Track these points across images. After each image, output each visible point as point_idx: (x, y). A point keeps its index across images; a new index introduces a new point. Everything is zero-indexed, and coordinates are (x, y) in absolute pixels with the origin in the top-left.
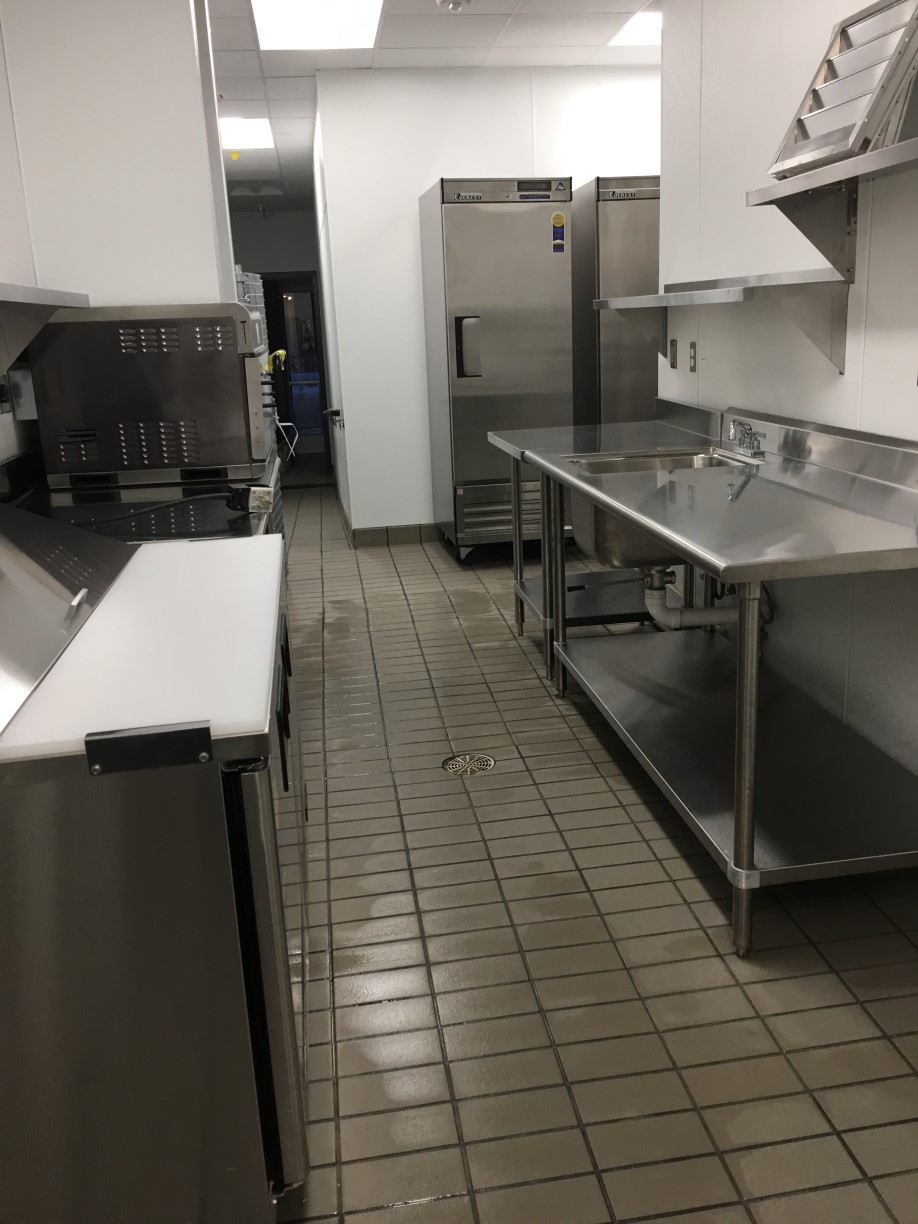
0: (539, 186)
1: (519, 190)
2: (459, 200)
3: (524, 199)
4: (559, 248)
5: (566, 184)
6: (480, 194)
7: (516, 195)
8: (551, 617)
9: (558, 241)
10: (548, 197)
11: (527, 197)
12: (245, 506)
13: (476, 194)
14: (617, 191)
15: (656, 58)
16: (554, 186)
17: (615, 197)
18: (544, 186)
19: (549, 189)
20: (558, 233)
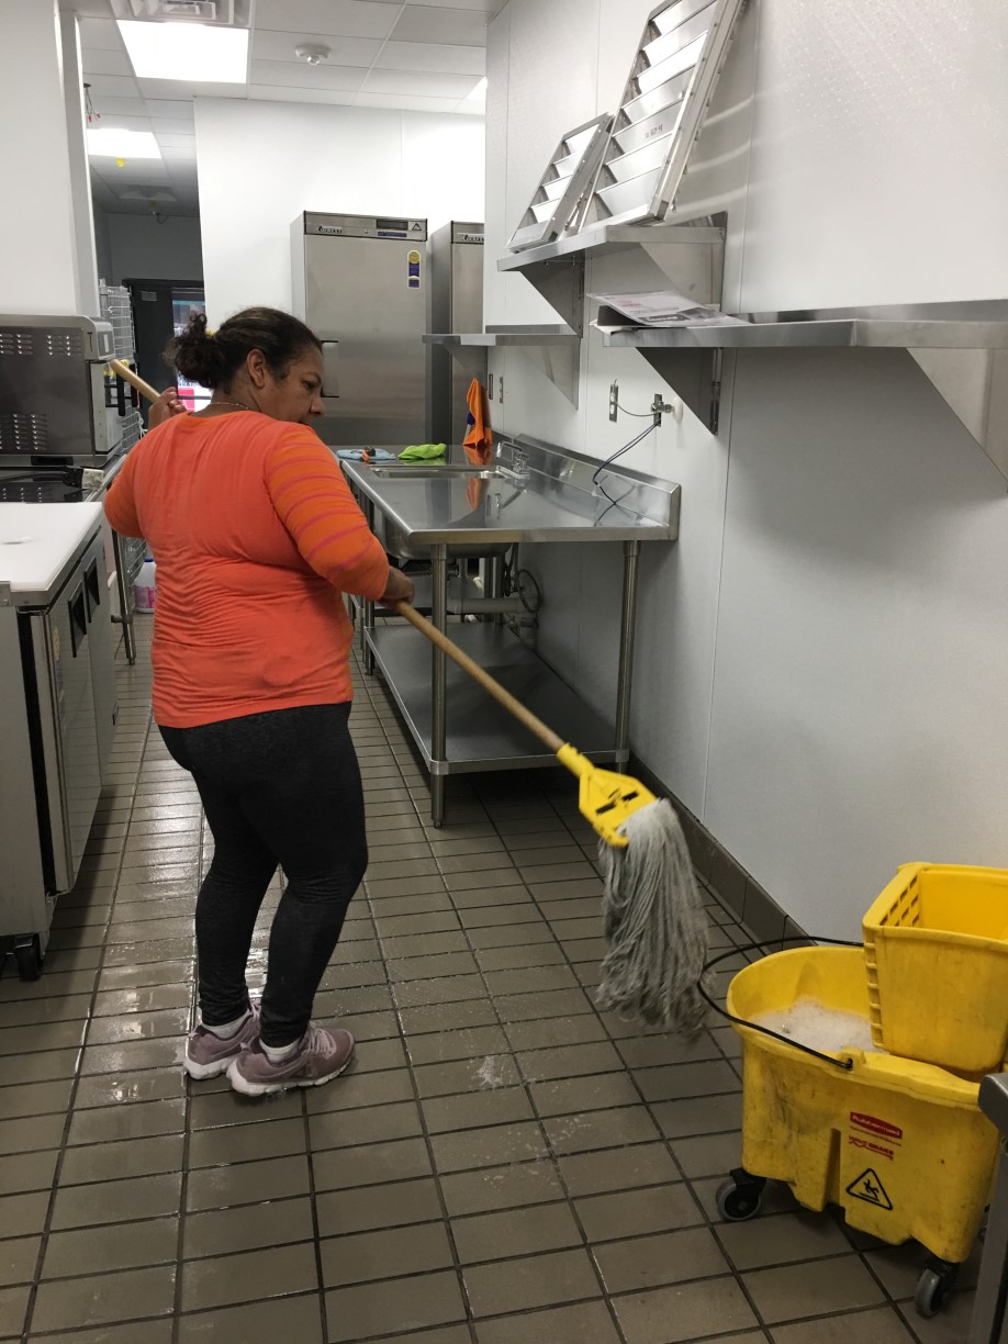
0: (396, 225)
1: (378, 227)
2: (321, 232)
3: (382, 236)
4: (414, 283)
6: (340, 228)
7: (375, 232)
9: (414, 277)
10: (405, 235)
11: (385, 234)
12: (79, 484)
13: (336, 228)
14: (470, 235)
17: (468, 240)
18: (401, 225)
19: (406, 229)
20: (414, 269)
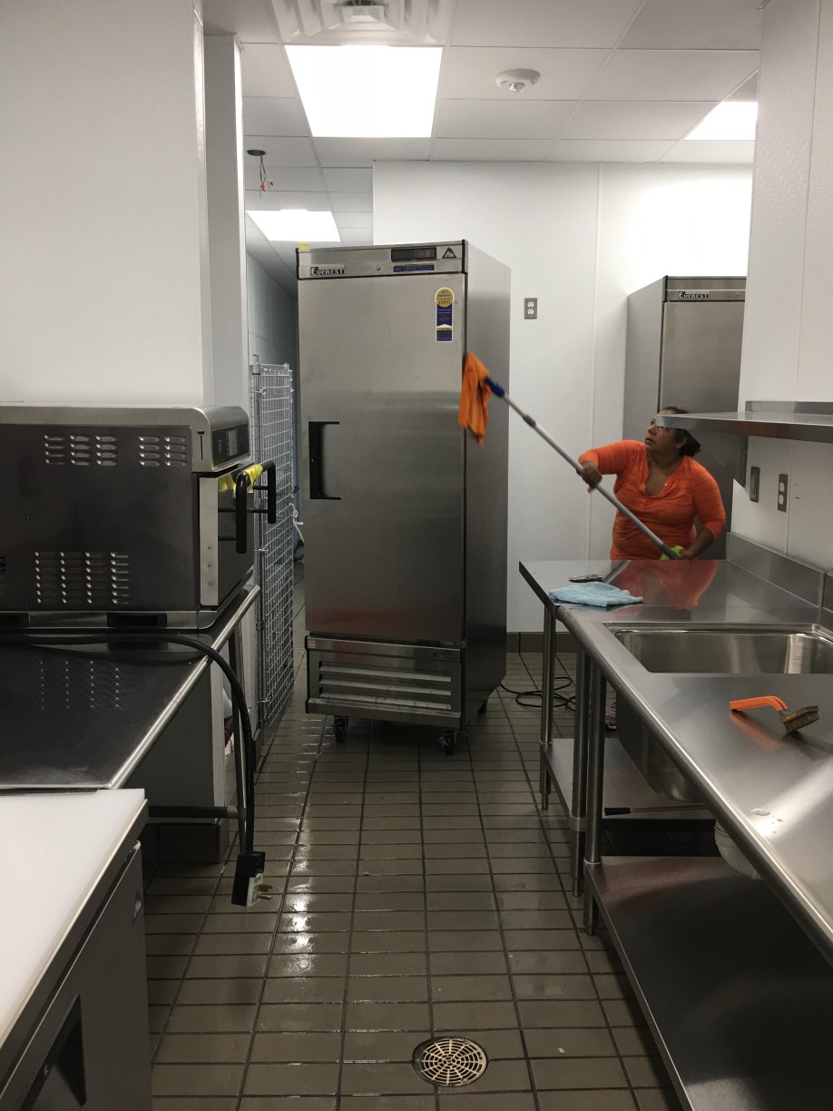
1: (393, 259)
2: (317, 275)
3: (399, 271)
4: (444, 335)
5: (458, 251)
6: (342, 267)
7: (388, 265)
8: (583, 815)
9: (444, 326)
10: (432, 267)
11: (403, 269)
13: (338, 267)
15: (748, 156)
16: (440, 252)
18: (428, 253)
19: (434, 258)
20: (444, 315)
